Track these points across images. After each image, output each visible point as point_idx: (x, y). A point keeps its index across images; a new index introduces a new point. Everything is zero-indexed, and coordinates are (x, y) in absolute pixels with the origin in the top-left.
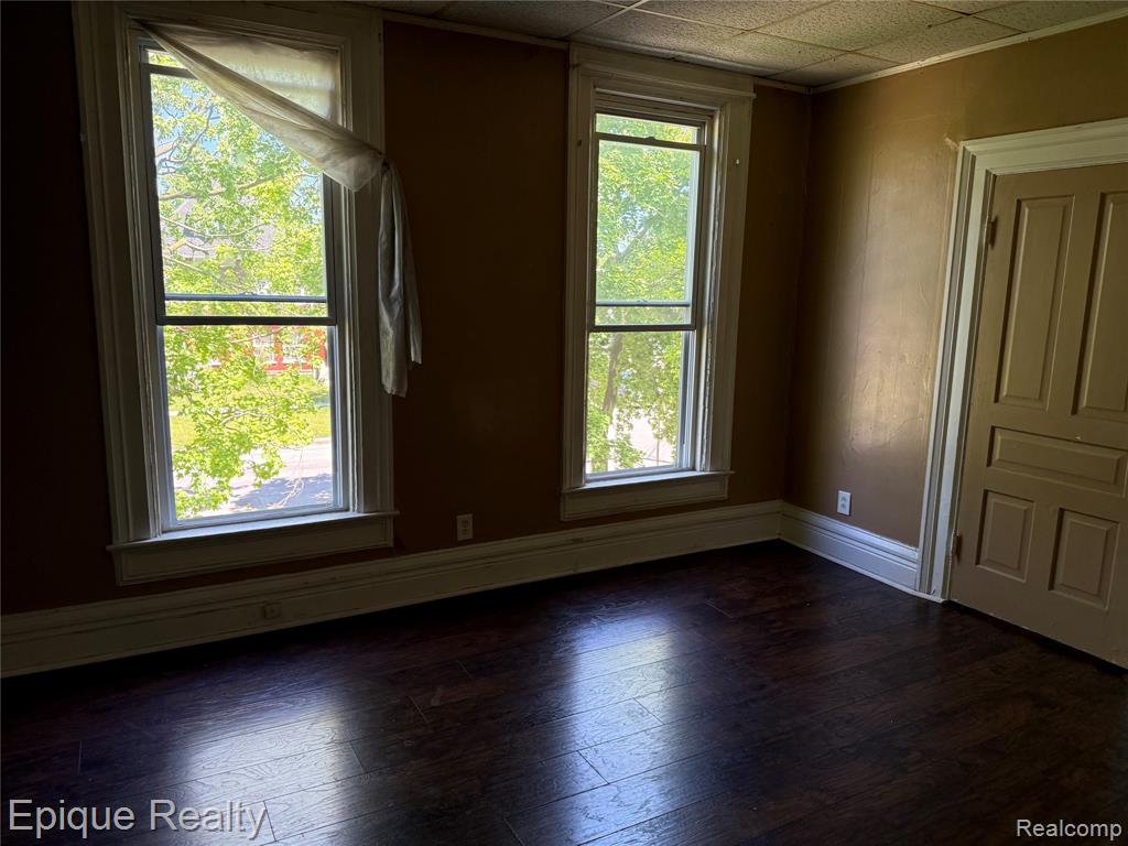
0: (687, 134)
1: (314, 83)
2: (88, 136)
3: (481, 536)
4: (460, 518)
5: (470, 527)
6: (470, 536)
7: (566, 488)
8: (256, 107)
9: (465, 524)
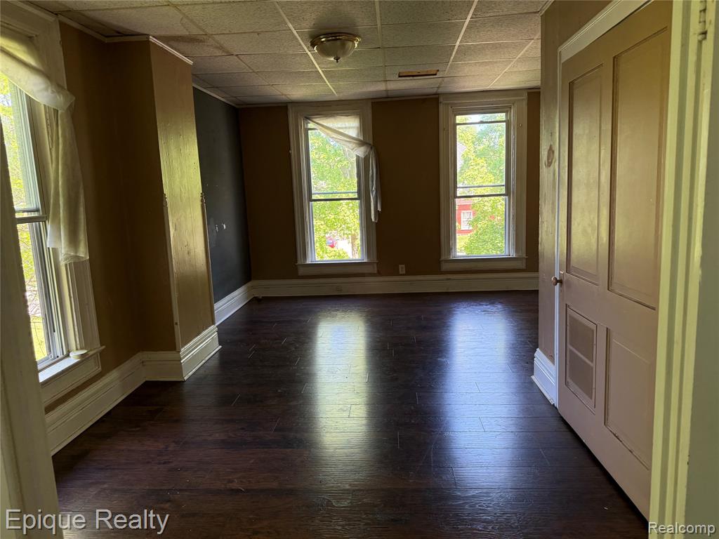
0: (502, 116)
1: (352, 125)
2: (292, 152)
3: (408, 273)
4: (400, 266)
5: (404, 269)
6: (404, 272)
7: (443, 258)
8: (335, 137)
9: (402, 268)
